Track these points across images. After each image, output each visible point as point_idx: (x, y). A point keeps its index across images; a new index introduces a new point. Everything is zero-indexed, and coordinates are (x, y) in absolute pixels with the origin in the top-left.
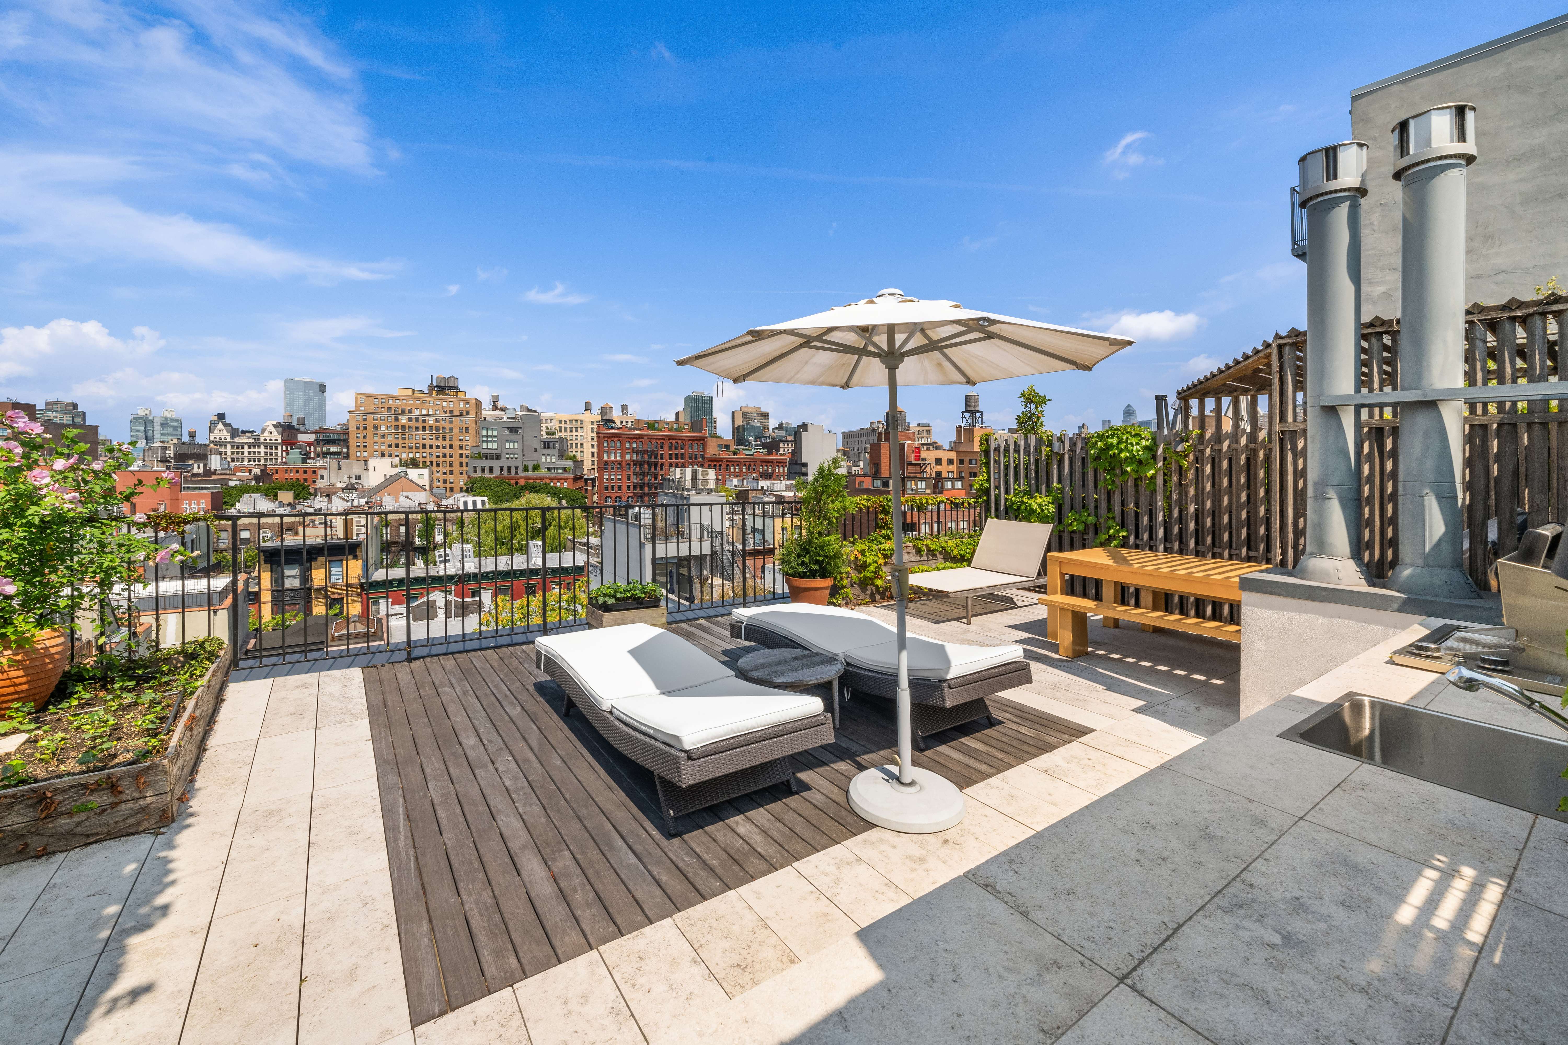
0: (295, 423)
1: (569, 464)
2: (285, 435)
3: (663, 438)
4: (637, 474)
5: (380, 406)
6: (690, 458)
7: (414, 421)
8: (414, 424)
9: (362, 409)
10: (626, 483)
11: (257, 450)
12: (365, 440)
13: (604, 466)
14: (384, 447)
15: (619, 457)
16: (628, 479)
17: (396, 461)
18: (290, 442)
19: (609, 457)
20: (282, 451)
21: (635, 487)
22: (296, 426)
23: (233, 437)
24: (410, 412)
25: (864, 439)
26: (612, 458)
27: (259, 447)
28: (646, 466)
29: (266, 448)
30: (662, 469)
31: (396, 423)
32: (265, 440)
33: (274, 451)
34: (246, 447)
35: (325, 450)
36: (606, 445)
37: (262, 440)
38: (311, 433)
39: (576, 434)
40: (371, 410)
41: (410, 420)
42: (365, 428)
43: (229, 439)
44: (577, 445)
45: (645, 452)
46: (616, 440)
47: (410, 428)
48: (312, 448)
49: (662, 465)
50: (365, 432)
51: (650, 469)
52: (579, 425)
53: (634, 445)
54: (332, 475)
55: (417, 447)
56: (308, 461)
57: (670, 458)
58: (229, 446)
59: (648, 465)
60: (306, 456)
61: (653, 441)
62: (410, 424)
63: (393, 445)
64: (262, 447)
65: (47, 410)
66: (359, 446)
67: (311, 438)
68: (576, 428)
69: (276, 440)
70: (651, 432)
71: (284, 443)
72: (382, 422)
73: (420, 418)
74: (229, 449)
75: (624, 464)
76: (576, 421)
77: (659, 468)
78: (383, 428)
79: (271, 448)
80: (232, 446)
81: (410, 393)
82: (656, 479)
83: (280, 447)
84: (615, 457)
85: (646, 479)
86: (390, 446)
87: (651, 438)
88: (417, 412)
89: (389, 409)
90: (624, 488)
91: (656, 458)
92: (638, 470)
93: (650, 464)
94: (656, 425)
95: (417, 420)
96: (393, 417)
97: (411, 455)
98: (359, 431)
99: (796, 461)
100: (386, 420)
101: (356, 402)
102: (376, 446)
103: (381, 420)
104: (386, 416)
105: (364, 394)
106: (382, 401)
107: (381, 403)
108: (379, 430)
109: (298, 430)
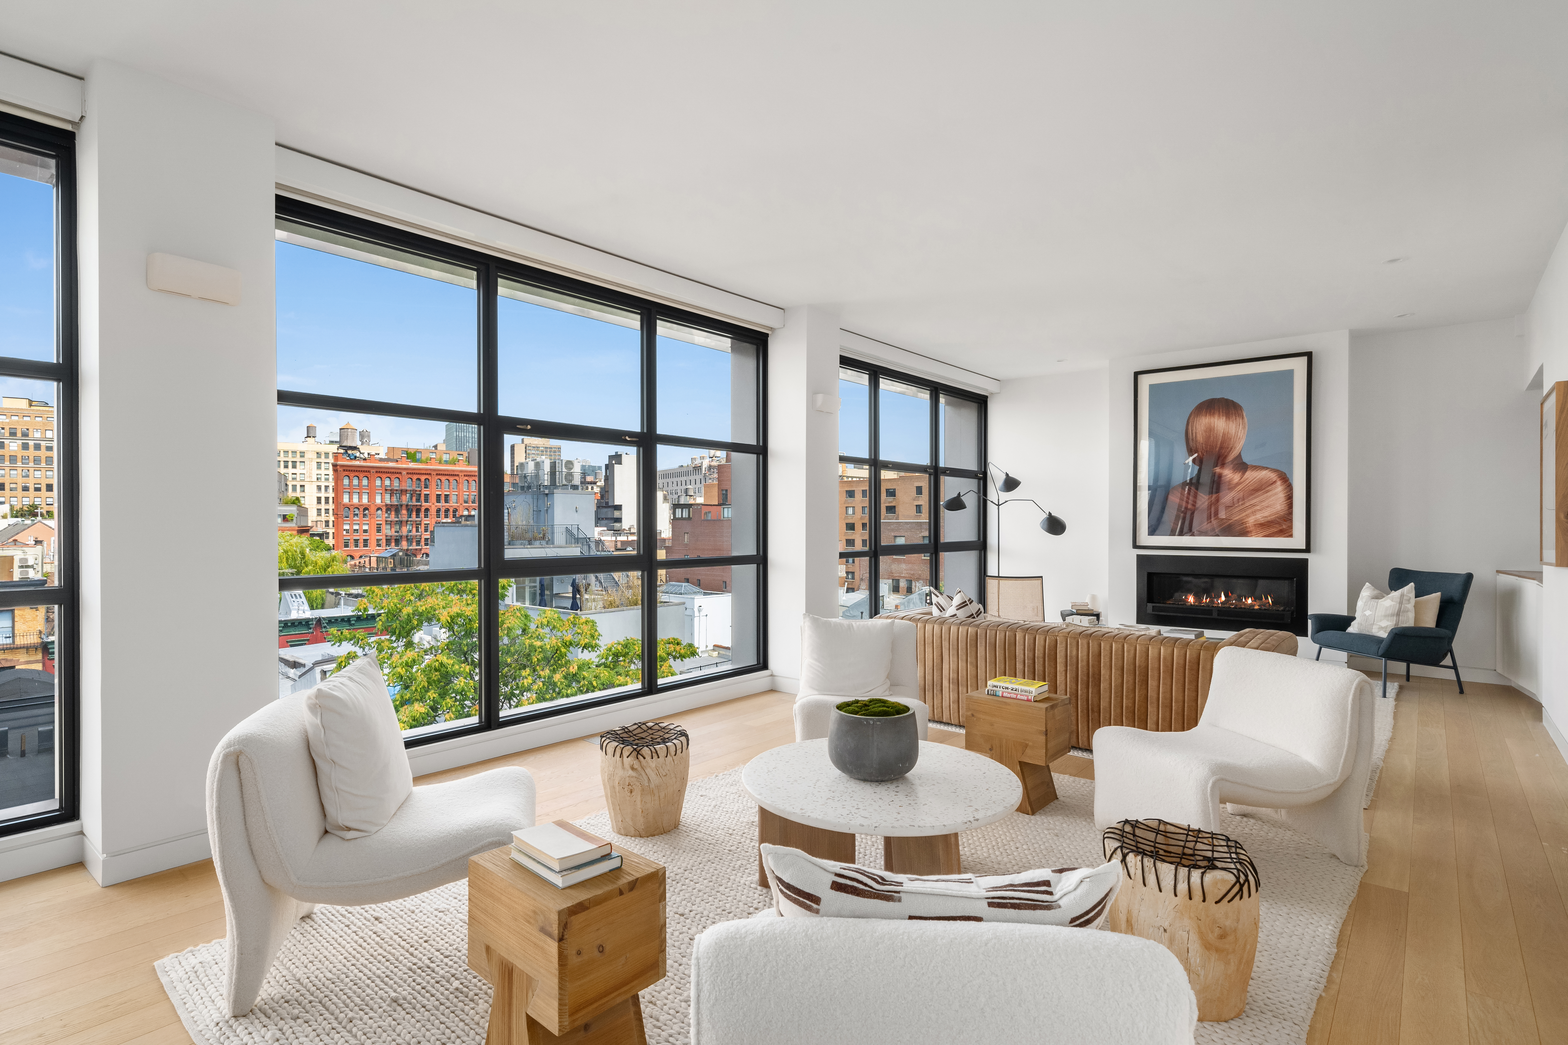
1: (292, 510)
3: (428, 473)
4: (390, 523)
6: (466, 502)
7: (31, 448)
8: (31, 452)
10: (374, 537)
13: (342, 512)
15: (365, 500)
16: (379, 531)
19: (351, 499)
21: (388, 542)
24: (25, 435)
25: (684, 479)
26: (355, 500)
28: (404, 512)
30: (426, 516)
36: (346, 481)
39: (294, 471)
41: (25, 447)
44: (294, 487)
45: (403, 492)
46: (361, 475)
47: (25, 459)
49: (427, 510)
51: (410, 516)
52: (298, 459)
53: (387, 482)
55: (38, 489)
57: (438, 501)
59: (408, 510)
61: (415, 477)
62: (25, 453)
68: (294, 463)
70: (412, 465)
73: (43, 444)
75: (373, 509)
76: (294, 452)
77: (422, 514)
81: (24, 404)
82: (417, 531)
84: (360, 499)
85: (404, 530)
87: (411, 472)
88: (38, 435)
90: (373, 543)
91: (418, 500)
92: (393, 517)
93: (409, 509)
94: (418, 456)
95: (37, 447)
97: (26, 501)
99: (607, 503)
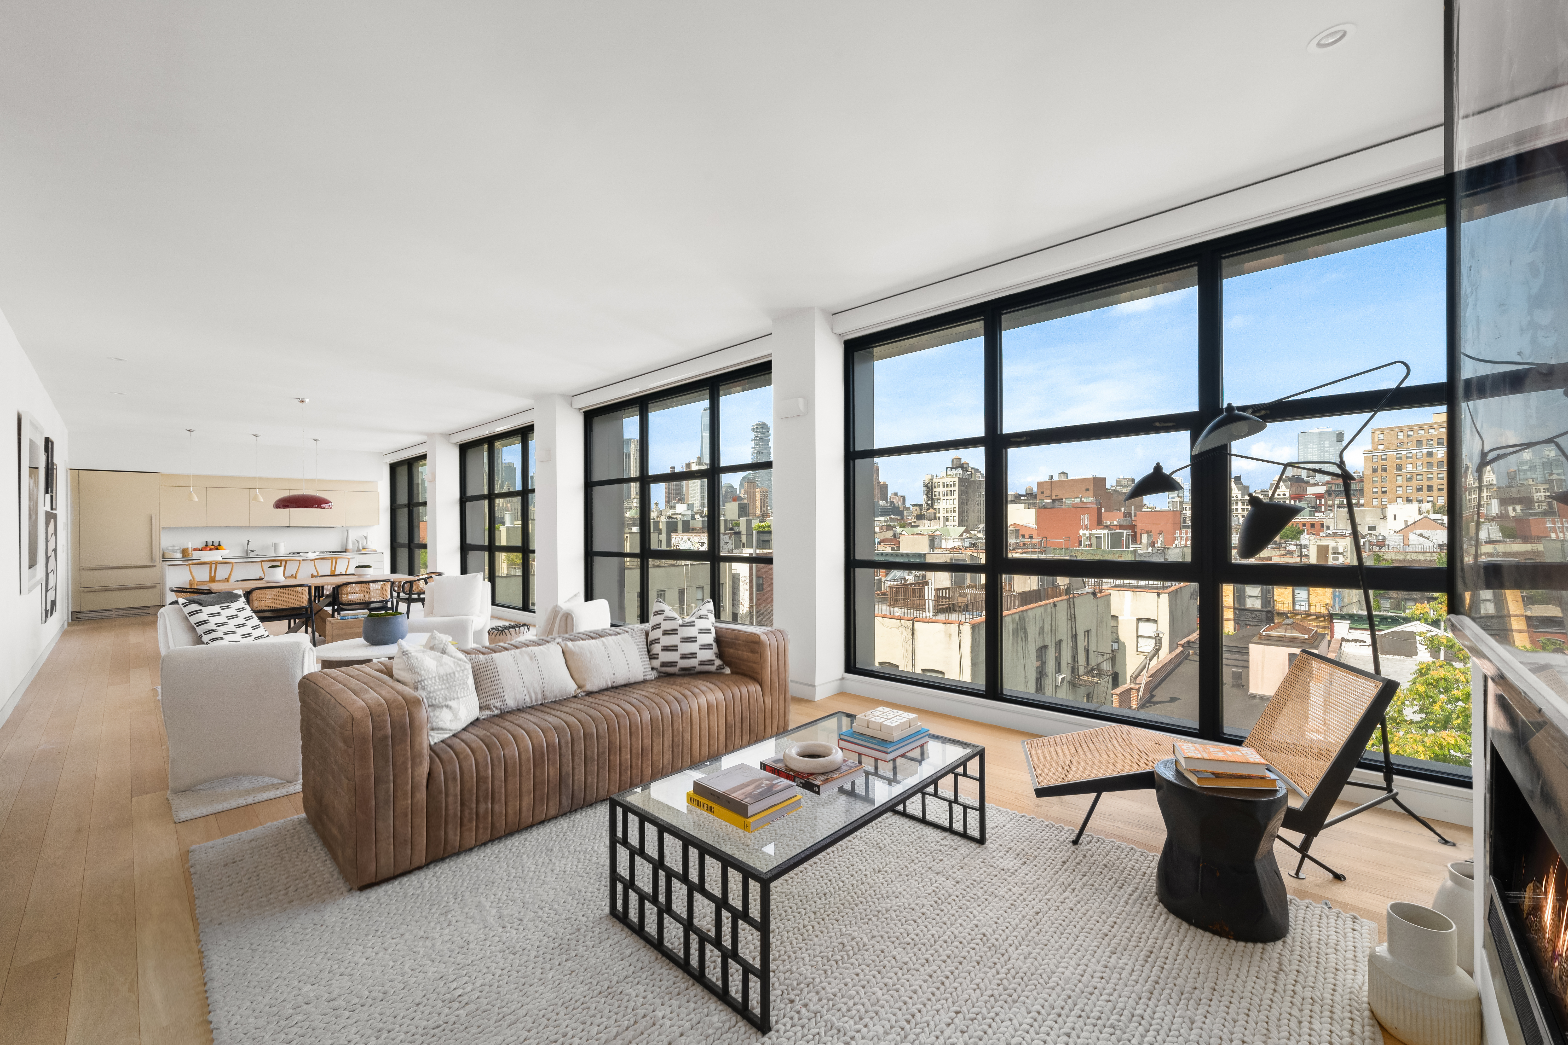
0: (1304, 476)
2: (1294, 489)
5: (1406, 440)
9: (1381, 447)
12: (1383, 484)
14: (1411, 491)
17: (1428, 506)
18: (1299, 497)
22: (1306, 479)
31: (1430, 460)
35: (1337, 502)
38: (1323, 485)
42: (1384, 470)
43: (1240, 497)
48: (1322, 501)
50: (1384, 474)
54: (1339, 525)
56: (1317, 514)
58: (1240, 503)
60: (1314, 511)
63: (1425, 488)
65: (1117, 486)
66: (1376, 492)
67: (1323, 490)
69: (1284, 495)
71: (1292, 497)
72: (1409, 461)
78: (1409, 468)
86: (1419, 490)
89: (1419, 442)
96: (1425, 451)
98: (1376, 474)
100: (1414, 457)
101: (1373, 439)
102: (1399, 491)
103: (1407, 458)
104: (1414, 452)
105: (1383, 429)
106: (1410, 433)
107: (1408, 436)
108: (1404, 471)
109: (1308, 483)
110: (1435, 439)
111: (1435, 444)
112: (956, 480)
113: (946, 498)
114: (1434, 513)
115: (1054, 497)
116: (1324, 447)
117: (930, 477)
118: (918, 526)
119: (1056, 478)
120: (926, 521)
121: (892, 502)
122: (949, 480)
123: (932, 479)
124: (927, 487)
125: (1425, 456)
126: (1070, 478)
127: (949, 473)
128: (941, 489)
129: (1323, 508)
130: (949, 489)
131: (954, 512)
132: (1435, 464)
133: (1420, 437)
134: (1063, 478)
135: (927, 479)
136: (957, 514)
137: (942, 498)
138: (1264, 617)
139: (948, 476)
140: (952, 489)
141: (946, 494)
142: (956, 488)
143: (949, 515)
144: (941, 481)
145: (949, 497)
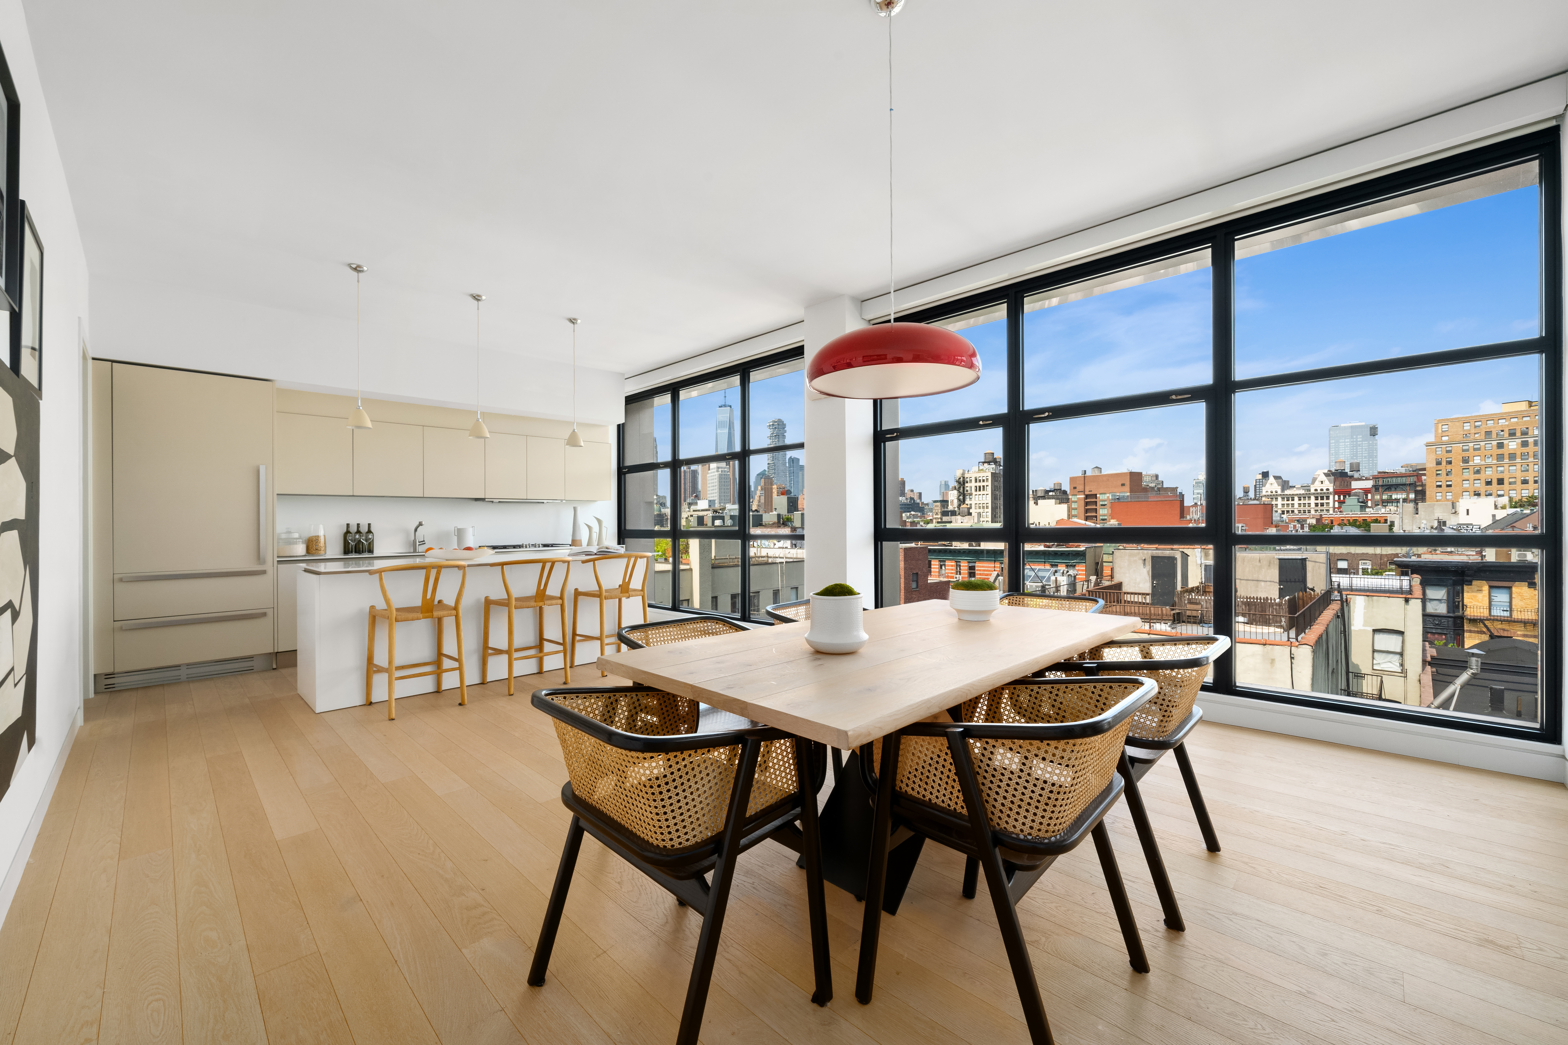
0: (1347, 470)
2: (1338, 483)
5: (1473, 431)
7: (1531, 444)
9: (1445, 439)
11: (1307, 502)
12: (1448, 478)
14: (1479, 486)
17: (1505, 500)
18: (1344, 492)
20: (1334, 501)
22: (1350, 473)
23: (1283, 490)
24: (1525, 433)
27: (1309, 498)
29: (1317, 498)
31: (1500, 451)
32: (1316, 490)
33: (1325, 501)
34: (1296, 498)
35: (1385, 497)
37: (1312, 491)
38: (1367, 479)
40: (1460, 438)
42: (1450, 463)
43: (1279, 492)
48: (1369, 496)
50: (1449, 467)
54: (1405, 521)
56: (1367, 510)
58: (1280, 499)
60: (1364, 506)
63: (1495, 482)
64: (1313, 498)
66: (1440, 486)
67: (1369, 484)
69: (1328, 489)
71: (1336, 492)
72: (1477, 452)
74: (1280, 502)
78: (1477, 460)
79: (1322, 498)
80: (1283, 499)
83: (1331, 497)
86: (1489, 483)
89: (1488, 433)
96: (1495, 443)
97: (1525, 493)
98: (1439, 467)
100: (1483, 449)
101: (1436, 431)
102: (1466, 485)
103: (1475, 449)
104: (1482, 444)
105: (1448, 419)
106: (1477, 424)
107: (1475, 427)
108: (1471, 463)
109: (1352, 477)
110: (1506, 430)
111: (1506, 435)
112: (989, 475)
113: (978, 493)
114: (1511, 507)
115: (1087, 493)
116: (1357, 441)
117: (961, 471)
118: (951, 522)
119: (1088, 474)
120: (959, 517)
121: (912, 499)
122: (981, 474)
123: (963, 474)
124: (958, 482)
125: (1495, 447)
126: (1104, 472)
127: (981, 468)
128: (973, 484)
129: (1369, 504)
130: (982, 484)
131: (987, 507)
132: (1506, 456)
133: (1490, 428)
134: (1097, 473)
135: (959, 474)
136: (990, 510)
137: (974, 493)
138: (1451, 623)
139: (980, 471)
140: (985, 484)
141: (979, 489)
142: (989, 483)
143: (981, 510)
144: (973, 476)
145: (982, 492)
